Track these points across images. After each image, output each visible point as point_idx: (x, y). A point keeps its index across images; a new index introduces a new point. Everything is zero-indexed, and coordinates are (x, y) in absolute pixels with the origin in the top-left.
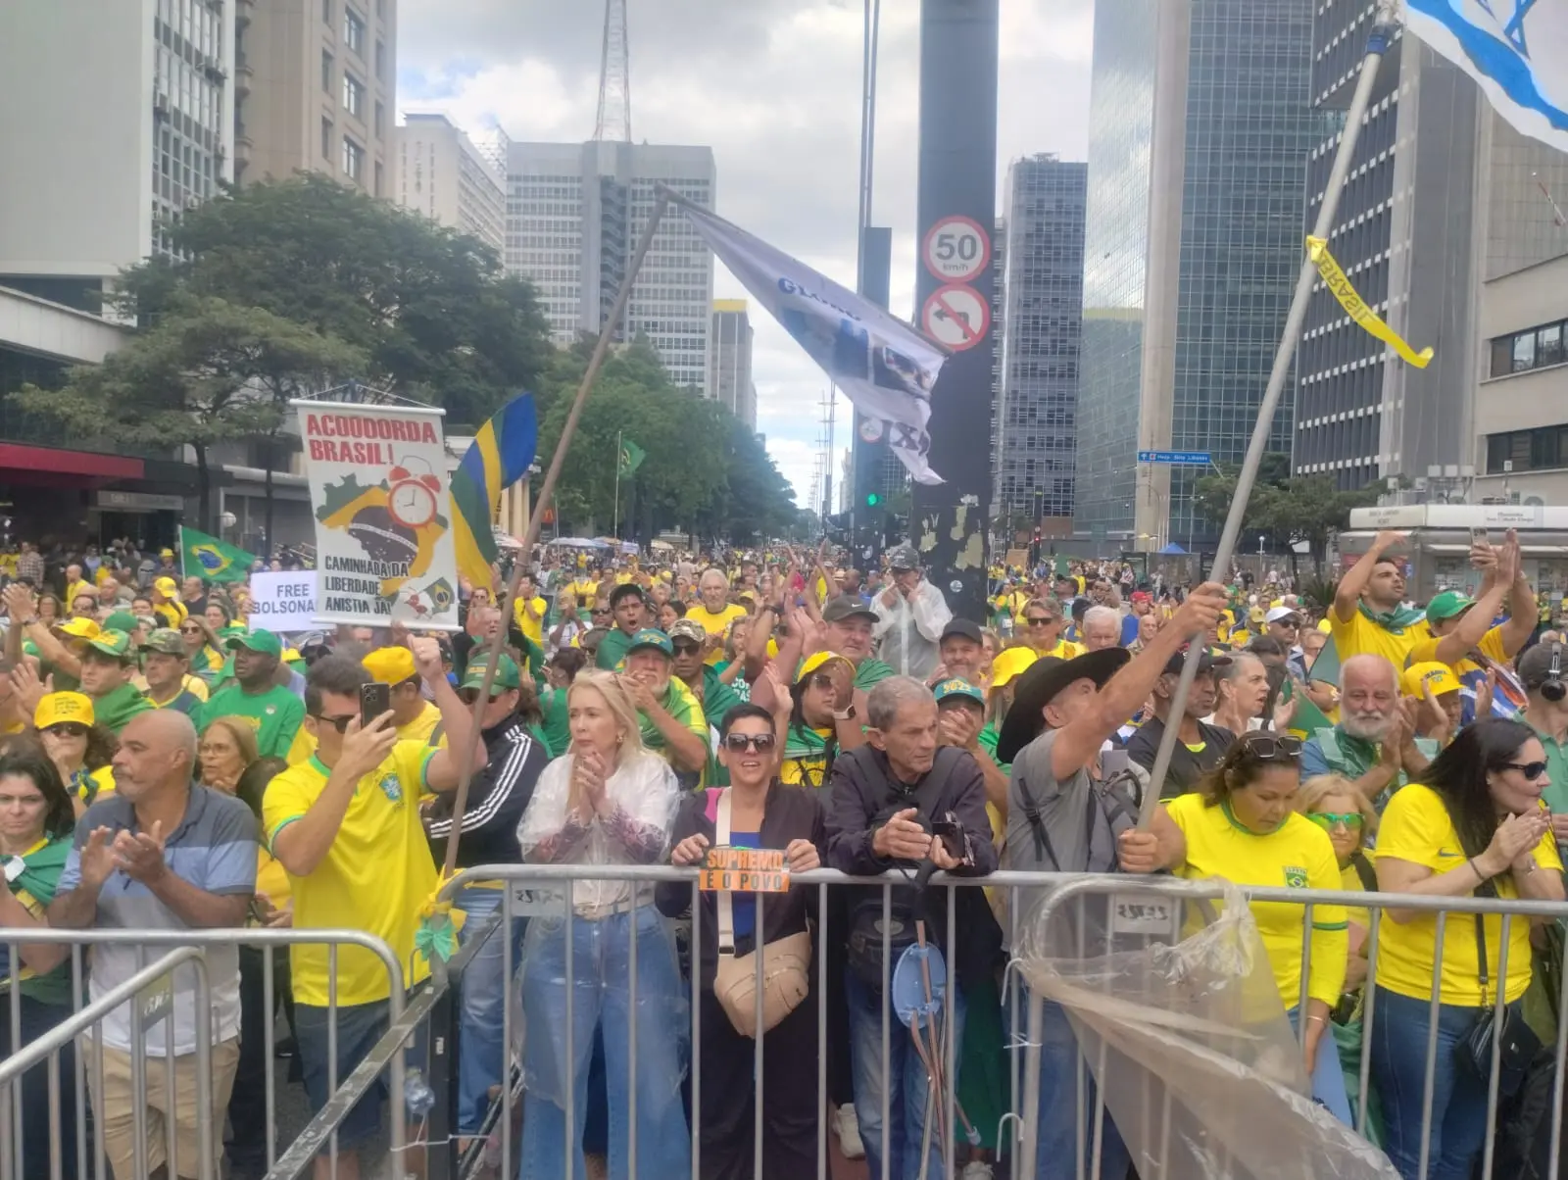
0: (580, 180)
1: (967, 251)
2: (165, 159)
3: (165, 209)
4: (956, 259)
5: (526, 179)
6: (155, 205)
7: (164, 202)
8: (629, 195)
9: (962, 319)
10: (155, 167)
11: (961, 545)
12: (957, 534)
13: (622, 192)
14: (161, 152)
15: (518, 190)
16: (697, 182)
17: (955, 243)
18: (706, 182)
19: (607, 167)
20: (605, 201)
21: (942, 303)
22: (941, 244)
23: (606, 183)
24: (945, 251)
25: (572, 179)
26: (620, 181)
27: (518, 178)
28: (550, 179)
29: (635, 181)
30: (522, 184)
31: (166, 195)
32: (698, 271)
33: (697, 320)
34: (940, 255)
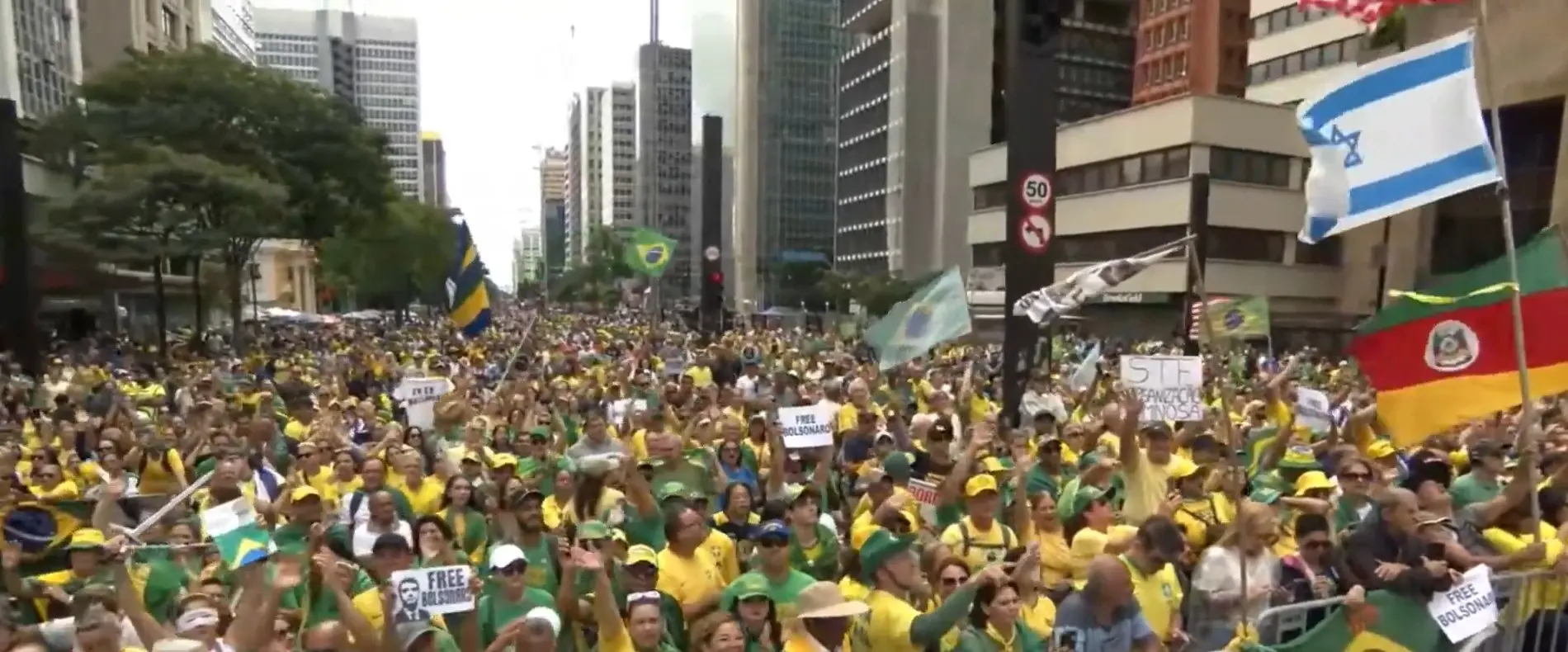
0: (315, 39)
1: (1042, 192)
2: (23, 19)
3: (28, 60)
4: (1037, 197)
5: (271, 36)
6: (19, 56)
7: (25, 54)
8: (354, 52)
9: (1040, 232)
10: (16, 23)
11: (1039, 365)
12: (1036, 360)
13: (349, 50)
14: (19, 12)
15: (264, 44)
16: (406, 45)
17: (1036, 186)
18: (413, 45)
19: (336, 30)
20: (336, 56)
21: (1029, 223)
22: (1029, 187)
23: (335, 42)
24: (1031, 191)
25: (308, 39)
26: (346, 40)
27: (264, 36)
28: (290, 38)
29: (358, 42)
30: (267, 40)
31: (27, 49)
32: (410, 110)
33: (411, 145)
34: (1029, 195)
